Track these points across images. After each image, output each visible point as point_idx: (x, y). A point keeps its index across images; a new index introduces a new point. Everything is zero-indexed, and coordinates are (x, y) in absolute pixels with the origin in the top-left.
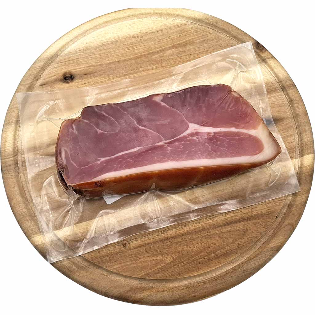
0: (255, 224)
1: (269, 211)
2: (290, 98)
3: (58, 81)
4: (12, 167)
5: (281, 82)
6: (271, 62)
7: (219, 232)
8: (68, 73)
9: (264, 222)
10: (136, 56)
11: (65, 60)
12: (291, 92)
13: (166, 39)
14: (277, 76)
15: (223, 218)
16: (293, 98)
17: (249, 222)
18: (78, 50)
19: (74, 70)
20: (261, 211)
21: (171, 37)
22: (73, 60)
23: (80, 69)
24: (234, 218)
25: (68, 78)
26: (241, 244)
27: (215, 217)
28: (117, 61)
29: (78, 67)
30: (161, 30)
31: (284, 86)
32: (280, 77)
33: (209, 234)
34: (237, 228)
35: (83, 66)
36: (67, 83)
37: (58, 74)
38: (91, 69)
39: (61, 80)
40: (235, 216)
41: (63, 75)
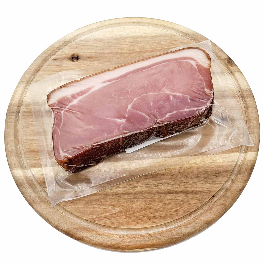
0: (193, 198)
1: (208, 190)
2: (246, 105)
3: (67, 59)
4: (14, 114)
5: (242, 91)
6: (237, 75)
7: (162, 198)
8: (75, 54)
9: (201, 198)
10: (131, 51)
11: (77, 45)
12: (248, 100)
13: (157, 43)
14: (240, 86)
15: (168, 187)
16: (249, 105)
17: (188, 195)
18: (88, 39)
19: (81, 53)
20: (201, 188)
21: (161, 43)
22: (82, 46)
23: (86, 53)
24: (177, 189)
25: (75, 58)
26: (177, 212)
27: (162, 185)
28: (115, 53)
29: (84, 52)
30: (156, 36)
31: (243, 95)
32: (242, 87)
33: (153, 197)
34: (177, 198)
35: (89, 52)
36: (73, 61)
37: (69, 53)
38: (94, 55)
39: (69, 59)
40: (179, 188)
41: (71, 55)
